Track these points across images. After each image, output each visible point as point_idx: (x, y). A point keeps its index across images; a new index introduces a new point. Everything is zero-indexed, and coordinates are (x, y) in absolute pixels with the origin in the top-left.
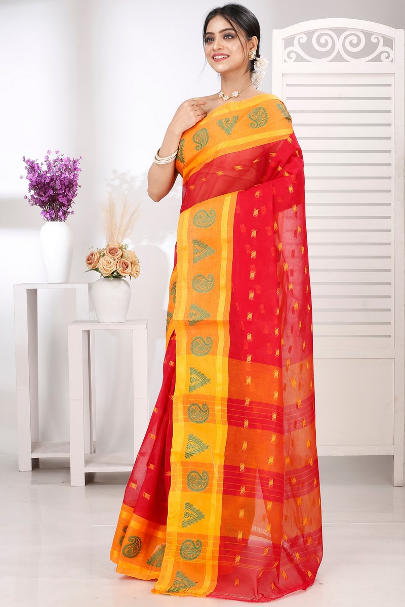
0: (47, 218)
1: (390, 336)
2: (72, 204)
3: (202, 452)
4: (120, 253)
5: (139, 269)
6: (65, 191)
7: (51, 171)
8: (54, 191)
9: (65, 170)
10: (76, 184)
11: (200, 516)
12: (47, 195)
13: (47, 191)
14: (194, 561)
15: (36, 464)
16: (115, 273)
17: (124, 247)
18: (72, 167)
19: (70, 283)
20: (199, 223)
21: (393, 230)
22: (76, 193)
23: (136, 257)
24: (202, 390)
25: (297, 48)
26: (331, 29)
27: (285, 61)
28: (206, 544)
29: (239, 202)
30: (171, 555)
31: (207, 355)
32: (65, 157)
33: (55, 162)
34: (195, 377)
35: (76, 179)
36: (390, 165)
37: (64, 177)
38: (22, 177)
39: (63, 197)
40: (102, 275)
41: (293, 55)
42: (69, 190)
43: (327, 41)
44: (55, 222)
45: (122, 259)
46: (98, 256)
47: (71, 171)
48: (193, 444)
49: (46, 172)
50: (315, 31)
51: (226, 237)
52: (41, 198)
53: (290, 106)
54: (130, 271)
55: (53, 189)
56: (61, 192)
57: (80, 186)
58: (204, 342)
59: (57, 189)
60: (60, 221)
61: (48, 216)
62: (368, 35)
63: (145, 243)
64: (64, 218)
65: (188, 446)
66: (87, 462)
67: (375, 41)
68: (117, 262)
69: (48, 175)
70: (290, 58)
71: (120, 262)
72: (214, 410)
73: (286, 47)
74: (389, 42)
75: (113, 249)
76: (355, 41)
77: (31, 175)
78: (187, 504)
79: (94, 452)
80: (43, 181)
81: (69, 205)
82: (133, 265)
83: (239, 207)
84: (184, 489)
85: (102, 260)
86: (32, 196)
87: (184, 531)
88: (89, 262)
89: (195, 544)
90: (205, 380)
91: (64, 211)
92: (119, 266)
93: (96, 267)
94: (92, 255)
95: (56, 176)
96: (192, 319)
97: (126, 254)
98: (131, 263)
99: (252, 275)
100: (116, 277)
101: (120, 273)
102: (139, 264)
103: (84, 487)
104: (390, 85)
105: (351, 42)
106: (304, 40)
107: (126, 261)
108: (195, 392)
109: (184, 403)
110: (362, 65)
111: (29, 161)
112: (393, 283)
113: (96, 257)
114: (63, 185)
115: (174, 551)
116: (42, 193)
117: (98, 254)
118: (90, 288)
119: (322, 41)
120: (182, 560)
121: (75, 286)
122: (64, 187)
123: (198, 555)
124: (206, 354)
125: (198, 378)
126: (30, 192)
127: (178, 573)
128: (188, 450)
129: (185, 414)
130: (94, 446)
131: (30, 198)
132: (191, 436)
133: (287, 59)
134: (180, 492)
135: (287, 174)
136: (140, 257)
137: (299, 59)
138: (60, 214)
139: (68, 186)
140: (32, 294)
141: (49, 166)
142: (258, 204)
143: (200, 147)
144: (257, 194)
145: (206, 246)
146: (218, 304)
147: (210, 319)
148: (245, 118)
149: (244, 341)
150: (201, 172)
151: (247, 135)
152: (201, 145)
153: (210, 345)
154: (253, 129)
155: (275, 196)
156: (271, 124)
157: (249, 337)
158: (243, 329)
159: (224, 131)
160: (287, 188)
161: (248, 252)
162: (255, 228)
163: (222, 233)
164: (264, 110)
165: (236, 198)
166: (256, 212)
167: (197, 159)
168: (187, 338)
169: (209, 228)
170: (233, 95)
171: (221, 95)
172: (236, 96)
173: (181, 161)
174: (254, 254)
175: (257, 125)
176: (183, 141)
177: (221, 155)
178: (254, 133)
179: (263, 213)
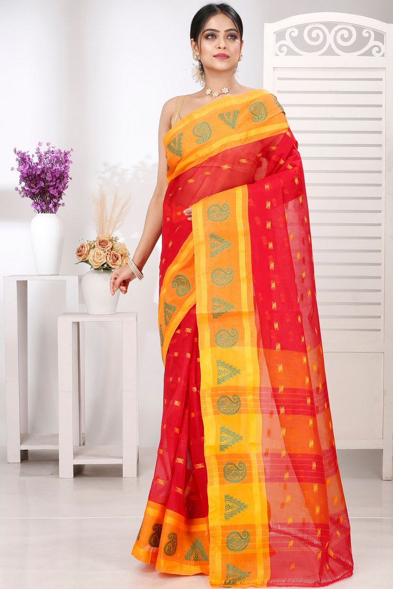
0: (38, 210)
1: (379, 330)
2: (63, 196)
3: (236, 444)
4: (110, 245)
6: (56, 183)
7: (42, 163)
8: (44, 183)
9: (56, 162)
10: (67, 176)
11: (242, 507)
12: (38, 187)
13: (38, 182)
14: (244, 552)
15: (25, 456)
16: (105, 266)
17: (114, 239)
18: (63, 159)
19: (61, 275)
20: (213, 217)
21: (383, 225)
22: (67, 185)
23: (126, 250)
24: (231, 382)
25: (288, 42)
26: (322, 23)
27: (277, 55)
28: (255, 534)
29: (251, 195)
30: (217, 549)
31: (234, 347)
32: (56, 149)
33: (46, 154)
34: (223, 369)
35: (67, 171)
36: (380, 159)
37: (55, 169)
38: (13, 169)
39: (54, 189)
40: (92, 267)
41: (285, 49)
42: (60, 182)
43: (318, 35)
44: (46, 214)
45: (113, 252)
46: (89, 248)
47: (61, 163)
48: (226, 436)
49: (37, 164)
50: (308, 24)
51: (243, 230)
52: (32, 190)
53: (281, 100)
54: (120, 263)
55: (44, 181)
56: (52, 184)
57: (71, 178)
58: (229, 334)
59: (48, 181)
60: (51, 213)
61: (39, 208)
62: (359, 29)
64: (55, 210)
65: (222, 438)
66: (76, 454)
67: (366, 35)
68: (108, 254)
69: (39, 167)
70: (281, 51)
71: (110, 255)
72: (245, 400)
73: (277, 41)
74: (380, 37)
75: (103, 241)
76: (346, 36)
77: (22, 166)
78: (227, 497)
79: (84, 445)
80: (34, 173)
81: (60, 197)
82: (123, 257)
83: (251, 200)
84: (221, 482)
85: (92, 252)
86: (23, 188)
87: (227, 523)
88: (80, 254)
89: (242, 535)
90: (234, 371)
91: (55, 203)
92: (110, 258)
93: (86, 259)
94: (82, 247)
95: (47, 169)
96: (216, 311)
97: (116, 246)
98: (122, 256)
99: (272, 266)
100: (106, 269)
101: (111, 265)
102: (129, 256)
103: (73, 479)
104: (381, 80)
105: (342, 36)
106: (295, 34)
107: (116, 253)
108: (224, 384)
109: (212, 396)
110: (353, 59)
111: (20, 152)
112: (383, 277)
113: (86, 249)
114: (54, 177)
115: (220, 545)
116: (33, 185)
117: (88, 245)
118: (80, 280)
119: (314, 35)
120: (230, 552)
121: (66, 278)
122: (55, 179)
123: (247, 546)
124: (233, 345)
125: (226, 370)
126: (21, 184)
127: (228, 566)
128: (222, 443)
129: (214, 407)
130: (83, 438)
131: (21, 190)
132: (222, 428)
133: (278, 53)
134: (218, 485)
135: (290, 167)
137: (290, 52)
138: (51, 206)
139: (59, 178)
140: (23, 286)
141: (40, 158)
142: (268, 196)
143: (202, 140)
144: (267, 187)
145: (223, 240)
146: (240, 295)
147: (235, 310)
148: (247, 112)
149: (271, 331)
150: (203, 165)
151: (250, 129)
152: (203, 138)
153: (236, 337)
154: (255, 123)
155: (283, 188)
156: (271, 118)
157: (276, 326)
158: (269, 318)
159: (228, 126)
160: (294, 180)
161: (265, 243)
162: (270, 220)
163: (238, 227)
164: (262, 104)
165: (247, 191)
166: (268, 205)
167: (198, 153)
168: (210, 331)
169: (225, 222)
170: (223, 92)
171: (208, 92)
172: (225, 93)
173: (177, 154)
174: (271, 245)
175: (259, 119)
176: (182, 134)
177: (227, 148)
178: (256, 127)
179: (275, 205)
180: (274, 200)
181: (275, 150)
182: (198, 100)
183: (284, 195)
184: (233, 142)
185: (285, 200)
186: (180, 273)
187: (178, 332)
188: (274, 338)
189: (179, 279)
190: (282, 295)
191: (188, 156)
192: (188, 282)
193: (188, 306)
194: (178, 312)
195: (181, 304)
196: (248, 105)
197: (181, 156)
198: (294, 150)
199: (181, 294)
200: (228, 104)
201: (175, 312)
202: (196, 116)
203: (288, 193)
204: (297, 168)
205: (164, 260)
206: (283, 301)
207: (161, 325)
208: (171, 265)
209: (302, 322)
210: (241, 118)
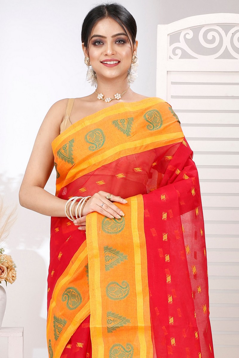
5: (15, 274)
20: (108, 229)
23: (12, 262)
25: (182, 44)
26: (218, 25)
27: (170, 58)
29: (147, 206)
41: (179, 52)
43: (214, 37)
50: (203, 26)
51: (139, 242)
53: (176, 105)
54: (5, 276)
58: (124, 349)
63: (21, 247)
70: (175, 54)
73: (171, 43)
82: (9, 270)
83: (147, 211)
96: (111, 325)
97: (1, 258)
98: (7, 268)
99: (169, 279)
102: (16, 269)
106: (190, 36)
119: (210, 37)
133: (172, 56)
135: (186, 177)
136: (17, 262)
137: (185, 55)
142: (165, 206)
143: (95, 147)
144: (163, 197)
145: (118, 253)
146: (136, 309)
147: (131, 325)
148: (141, 119)
149: (168, 346)
150: (96, 173)
151: (145, 137)
152: (96, 145)
153: (131, 352)
154: (150, 131)
155: (179, 199)
156: (166, 127)
157: (173, 341)
158: (166, 334)
159: (122, 133)
160: (190, 191)
161: (161, 256)
162: (165, 232)
163: (134, 238)
164: (158, 112)
165: (143, 201)
166: (165, 216)
167: (90, 160)
168: (105, 346)
169: (120, 234)
170: (116, 98)
171: (100, 96)
172: (118, 99)
173: (69, 162)
174: (167, 258)
175: (154, 127)
176: (72, 141)
177: (122, 156)
178: (152, 135)
179: (171, 217)
180: (170, 211)
181: (171, 160)
182: (89, 104)
183: (180, 206)
184: (128, 149)
185: (182, 211)
186: (72, 286)
187: (69, 347)
188: (172, 354)
189: (69, 292)
190: (179, 310)
191: (80, 163)
192: (79, 294)
193: (79, 319)
194: (68, 326)
195: (71, 318)
196: (142, 113)
197: (72, 164)
198: (190, 160)
199: (72, 307)
200: (122, 110)
201: (66, 326)
202: (88, 123)
203: (184, 204)
204: (193, 179)
205: (53, 272)
206: (180, 316)
207: (50, 341)
208: (61, 277)
209: (199, 338)
210: (135, 125)
